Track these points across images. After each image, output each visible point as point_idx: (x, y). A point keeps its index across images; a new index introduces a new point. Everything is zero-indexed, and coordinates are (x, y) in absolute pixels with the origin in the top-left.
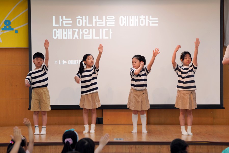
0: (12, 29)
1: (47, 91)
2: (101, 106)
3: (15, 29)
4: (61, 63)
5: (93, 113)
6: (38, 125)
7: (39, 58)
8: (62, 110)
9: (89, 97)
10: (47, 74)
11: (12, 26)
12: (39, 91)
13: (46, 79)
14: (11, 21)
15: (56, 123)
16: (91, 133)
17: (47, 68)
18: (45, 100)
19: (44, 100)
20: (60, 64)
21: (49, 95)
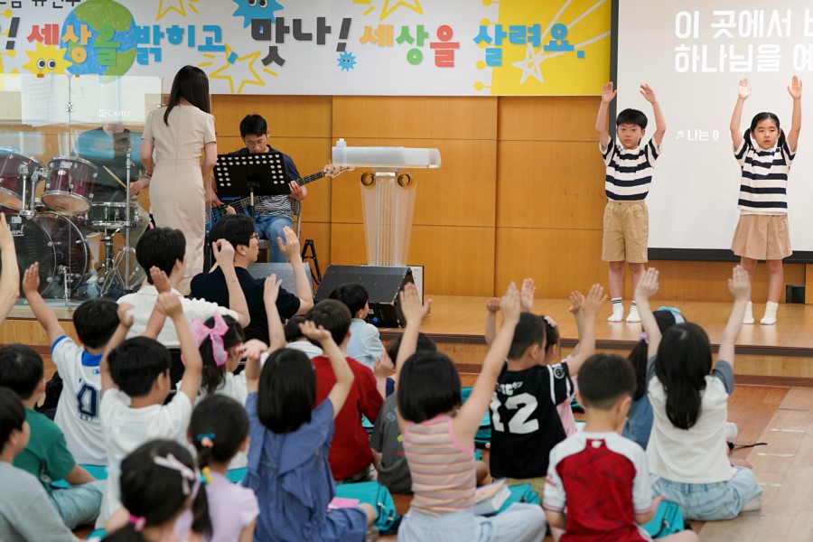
0: (571, 48)
1: (644, 210)
2: (791, 254)
3: (578, 47)
4: (693, 136)
5: (773, 272)
6: (620, 298)
7: (629, 126)
8: (695, 263)
9: (759, 229)
10: (650, 166)
11: (570, 39)
12: (623, 209)
13: (647, 180)
14: (568, 28)
15: (677, 297)
16: (764, 324)
17: (657, 152)
18: (635, 234)
19: (632, 234)
20: (689, 139)
21: (646, 223)
